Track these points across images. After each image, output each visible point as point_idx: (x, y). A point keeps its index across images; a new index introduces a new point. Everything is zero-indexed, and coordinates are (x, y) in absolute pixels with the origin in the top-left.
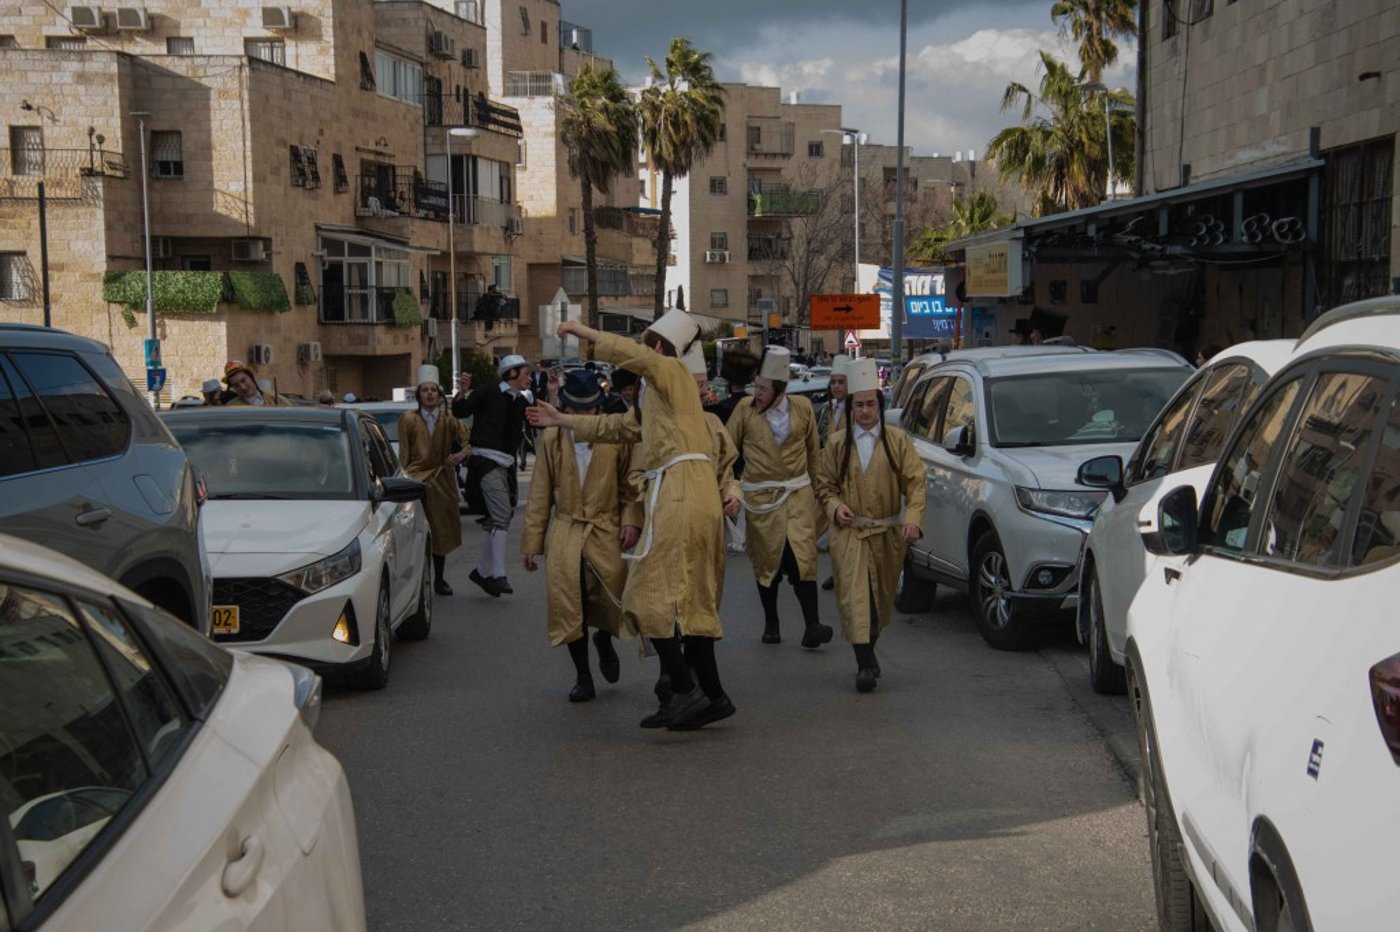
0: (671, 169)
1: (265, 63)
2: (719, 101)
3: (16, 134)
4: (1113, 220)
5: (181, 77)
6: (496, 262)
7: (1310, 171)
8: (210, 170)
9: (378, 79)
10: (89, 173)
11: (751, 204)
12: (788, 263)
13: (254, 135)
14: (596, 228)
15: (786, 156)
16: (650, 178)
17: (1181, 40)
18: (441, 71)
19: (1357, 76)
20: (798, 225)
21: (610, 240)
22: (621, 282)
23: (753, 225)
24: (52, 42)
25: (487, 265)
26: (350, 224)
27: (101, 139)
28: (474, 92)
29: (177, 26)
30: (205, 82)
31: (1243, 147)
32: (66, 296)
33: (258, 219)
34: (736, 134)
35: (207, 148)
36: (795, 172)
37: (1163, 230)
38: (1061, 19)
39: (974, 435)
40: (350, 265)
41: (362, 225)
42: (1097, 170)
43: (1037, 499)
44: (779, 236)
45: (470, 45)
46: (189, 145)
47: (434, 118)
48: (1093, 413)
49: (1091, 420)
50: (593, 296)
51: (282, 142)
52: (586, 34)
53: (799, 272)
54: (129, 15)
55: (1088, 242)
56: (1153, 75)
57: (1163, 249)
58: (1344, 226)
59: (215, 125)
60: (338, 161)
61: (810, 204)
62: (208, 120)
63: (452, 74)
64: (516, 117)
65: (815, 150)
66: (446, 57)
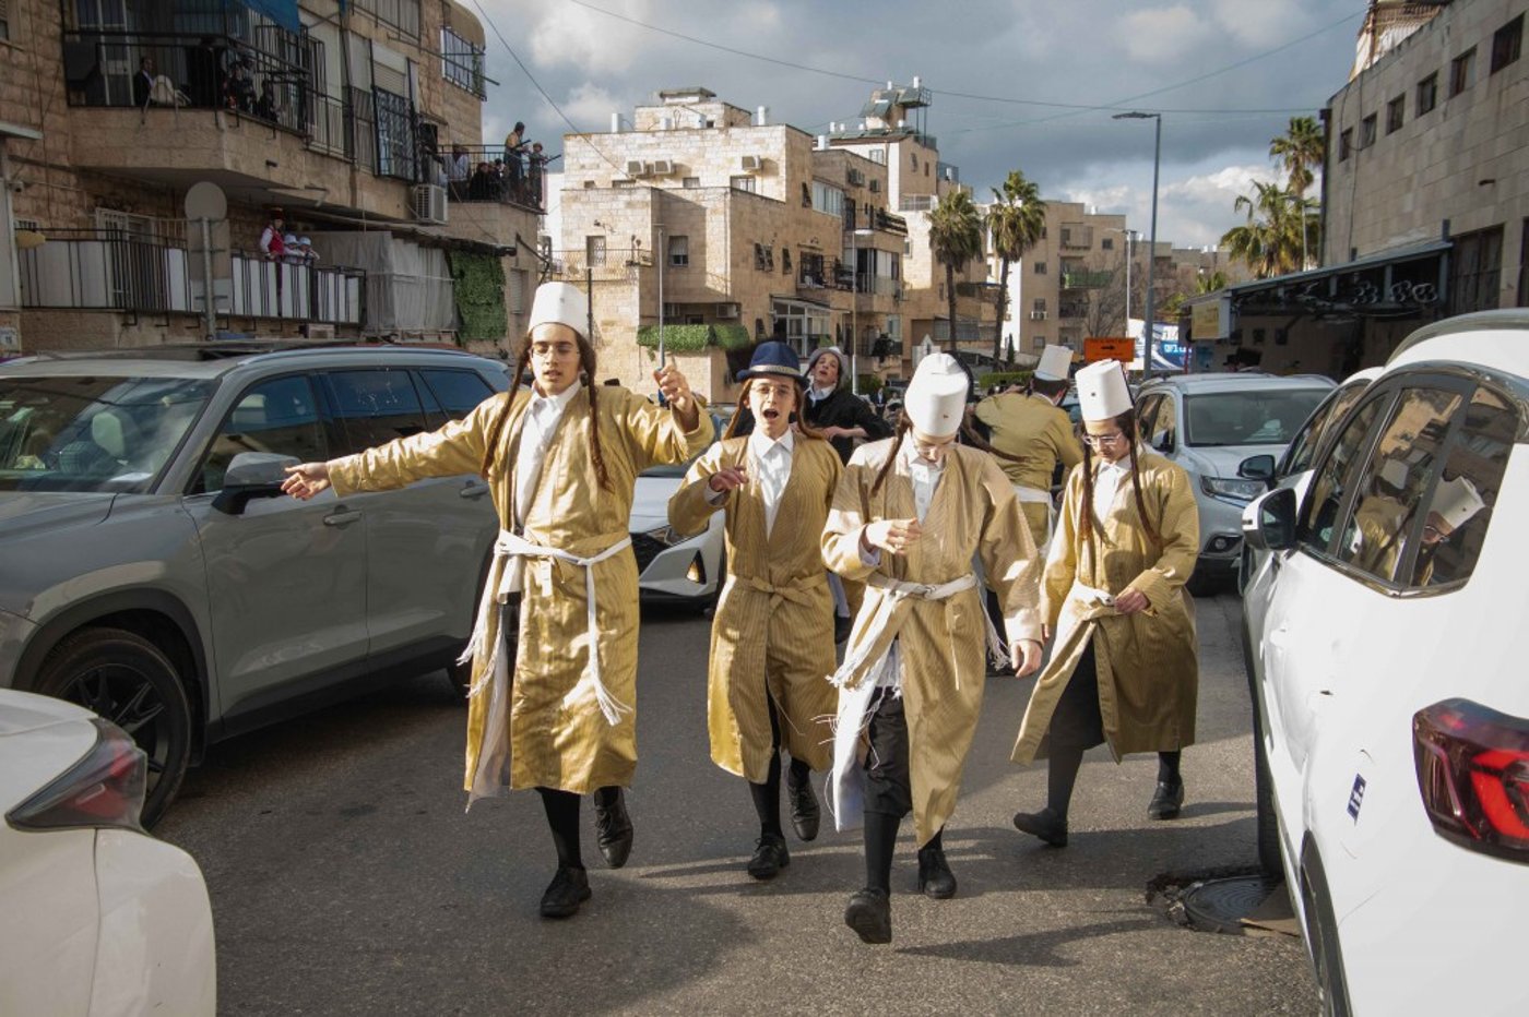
0: (1007, 257)
1: (741, 191)
2: (1042, 213)
3: (590, 241)
4: (1298, 284)
5: (688, 202)
6: (890, 318)
7: (1442, 251)
8: (705, 260)
9: (814, 199)
10: (631, 264)
11: (1062, 281)
12: (1086, 320)
13: (732, 237)
14: (956, 295)
15: (1087, 248)
16: (994, 262)
17: (1352, 161)
18: (856, 194)
19: (1477, 182)
20: (1093, 294)
21: (966, 304)
22: (973, 331)
23: (1063, 294)
24: (616, 184)
25: (884, 321)
26: (793, 294)
27: (639, 242)
28: (877, 208)
29: (690, 171)
30: (704, 204)
31: (1394, 235)
32: (614, 344)
33: (733, 290)
34: (1054, 235)
35: (703, 246)
36: (1092, 259)
37: (1333, 292)
38: (1276, 157)
39: (1174, 436)
40: (791, 321)
41: (800, 294)
42: (1297, 254)
43: (1217, 486)
44: (1080, 301)
45: (875, 177)
46: (692, 245)
47: (850, 225)
48: (1264, 422)
49: (1262, 427)
50: (953, 340)
51: (750, 242)
52: (955, 170)
53: (1093, 324)
54: (661, 165)
55: (1277, 300)
56: (1332, 186)
57: (1332, 306)
58: (1465, 290)
59: (708, 231)
60: (786, 253)
61: (1102, 280)
62: (704, 229)
63: (863, 196)
64: (904, 223)
65: (1107, 244)
66: (858, 186)
